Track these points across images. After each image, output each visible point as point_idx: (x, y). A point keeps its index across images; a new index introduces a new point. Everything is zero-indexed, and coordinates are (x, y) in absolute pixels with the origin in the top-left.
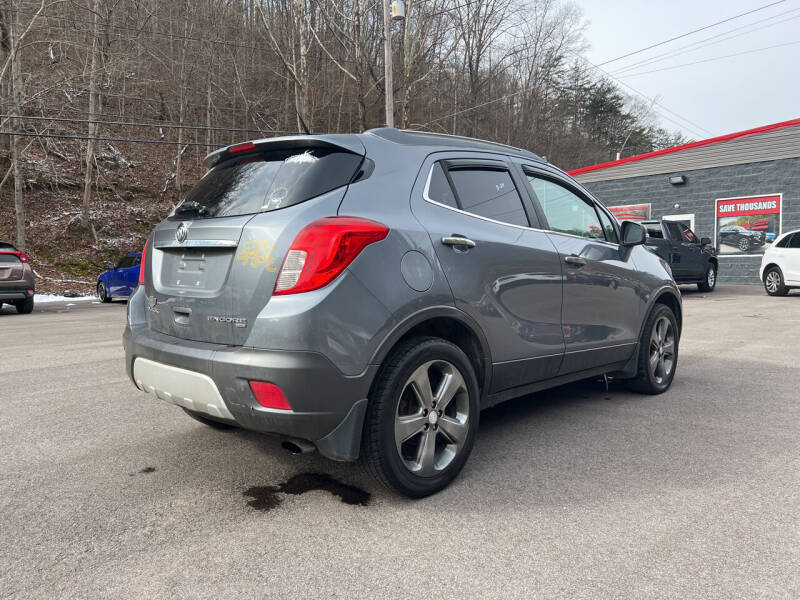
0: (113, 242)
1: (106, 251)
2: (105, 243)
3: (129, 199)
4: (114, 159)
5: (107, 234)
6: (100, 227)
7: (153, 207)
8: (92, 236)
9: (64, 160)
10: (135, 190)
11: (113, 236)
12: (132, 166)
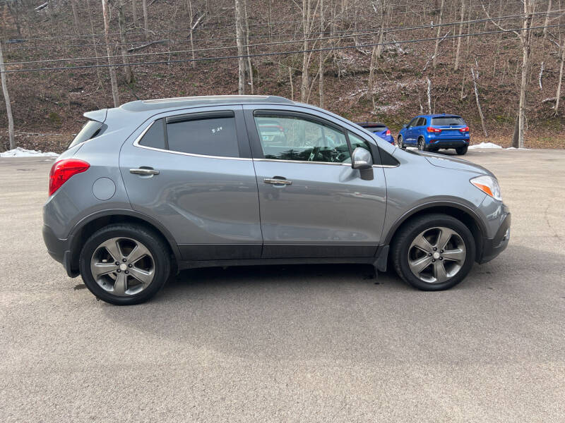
0: (384, 109)
1: (378, 115)
2: (379, 109)
3: (400, 78)
4: (395, 50)
5: (382, 103)
6: (377, 99)
7: (414, 83)
8: (372, 106)
9: (364, 55)
10: (404, 71)
11: (385, 105)
12: (406, 54)
